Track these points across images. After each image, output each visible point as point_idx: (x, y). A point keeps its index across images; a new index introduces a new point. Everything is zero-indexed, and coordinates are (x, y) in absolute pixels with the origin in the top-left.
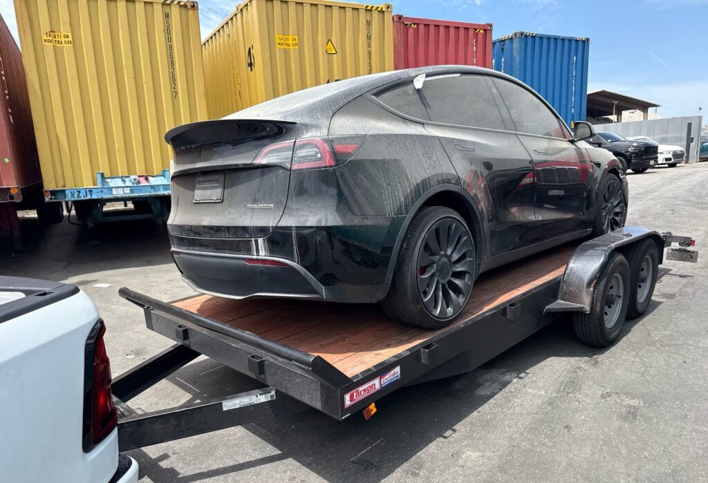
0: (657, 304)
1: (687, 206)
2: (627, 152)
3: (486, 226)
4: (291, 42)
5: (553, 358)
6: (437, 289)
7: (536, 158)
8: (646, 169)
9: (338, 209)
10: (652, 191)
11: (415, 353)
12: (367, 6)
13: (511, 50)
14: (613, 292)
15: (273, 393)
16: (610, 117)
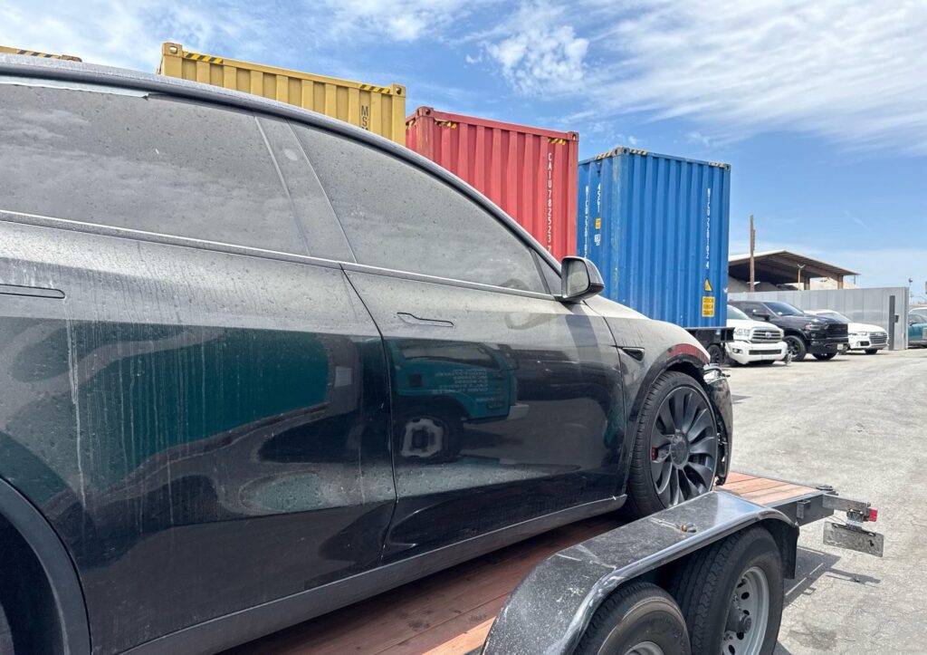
1: (883, 418)
2: (805, 330)
8: (833, 355)
12: (364, 86)
13: (611, 173)
16: (794, 285)
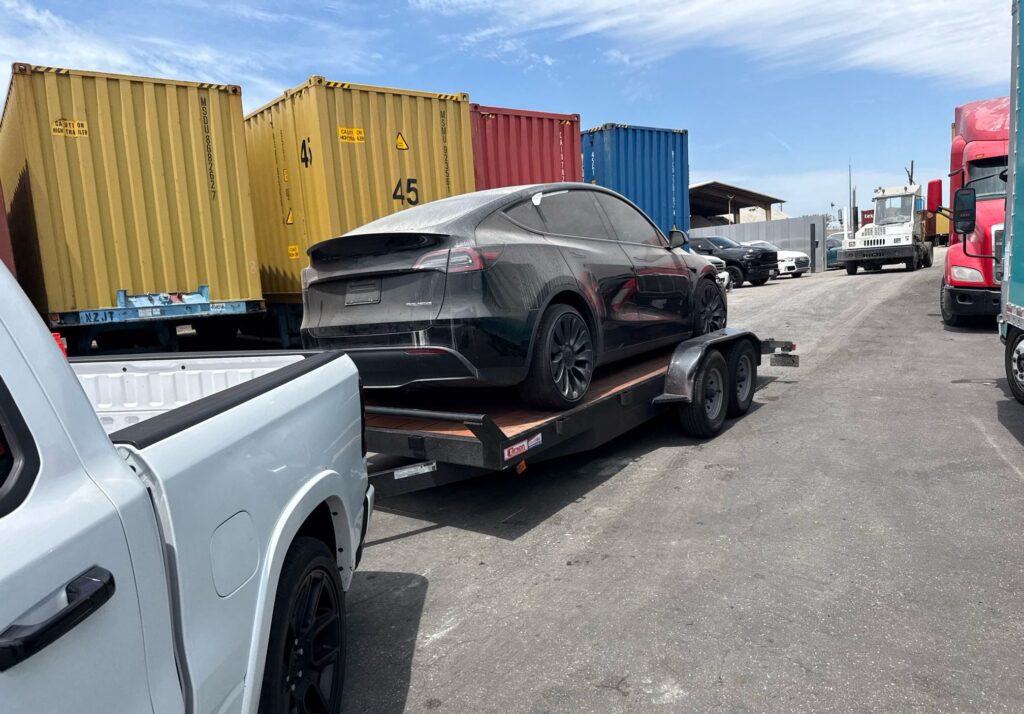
0: (759, 406)
1: (804, 318)
2: (742, 260)
3: (600, 328)
4: (355, 135)
5: (663, 448)
6: (564, 374)
7: (638, 264)
8: (766, 280)
9: (485, 301)
10: (769, 305)
11: (551, 425)
12: (440, 96)
13: (602, 143)
14: (714, 387)
15: (434, 464)
16: (726, 216)
